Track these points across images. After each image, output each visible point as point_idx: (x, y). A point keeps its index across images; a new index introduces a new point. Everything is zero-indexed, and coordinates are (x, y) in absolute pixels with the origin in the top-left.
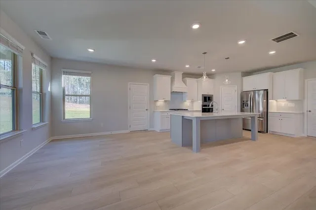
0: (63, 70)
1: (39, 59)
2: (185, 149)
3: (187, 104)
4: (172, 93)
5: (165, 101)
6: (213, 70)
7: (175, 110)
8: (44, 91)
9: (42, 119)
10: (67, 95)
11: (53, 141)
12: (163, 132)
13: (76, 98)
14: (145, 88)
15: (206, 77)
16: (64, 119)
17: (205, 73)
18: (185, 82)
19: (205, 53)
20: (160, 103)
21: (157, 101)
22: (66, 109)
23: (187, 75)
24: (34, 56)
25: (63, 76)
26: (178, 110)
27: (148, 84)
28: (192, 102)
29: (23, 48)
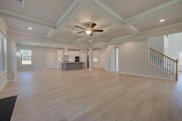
4: (64, 56)
7: (65, 61)
14: (53, 54)
16: (21, 64)
20: (59, 59)
23: (69, 50)
25: (21, 50)
27: (55, 53)
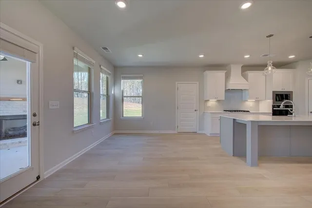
0: (122, 76)
1: (105, 69)
2: (236, 159)
3: (249, 104)
4: (227, 91)
5: (218, 101)
6: (292, 57)
7: (230, 111)
8: (109, 94)
9: (108, 116)
10: (125, 97)
11: (115, 134)
12: (214, 136)
13: (139, 98)
15: (272, 68)
16: (123, 117)
17: (270, 62)
18: (245, 77)
19: (270, 36)
20: (212, 103)
21: (209, 100)
22: (124, 108)
23: (248, 67)
24: (102, 67)
25: (122, 81)
26: (235, 111)
27: (198, 83)
28: (258, 101)
29: (94, 62)
